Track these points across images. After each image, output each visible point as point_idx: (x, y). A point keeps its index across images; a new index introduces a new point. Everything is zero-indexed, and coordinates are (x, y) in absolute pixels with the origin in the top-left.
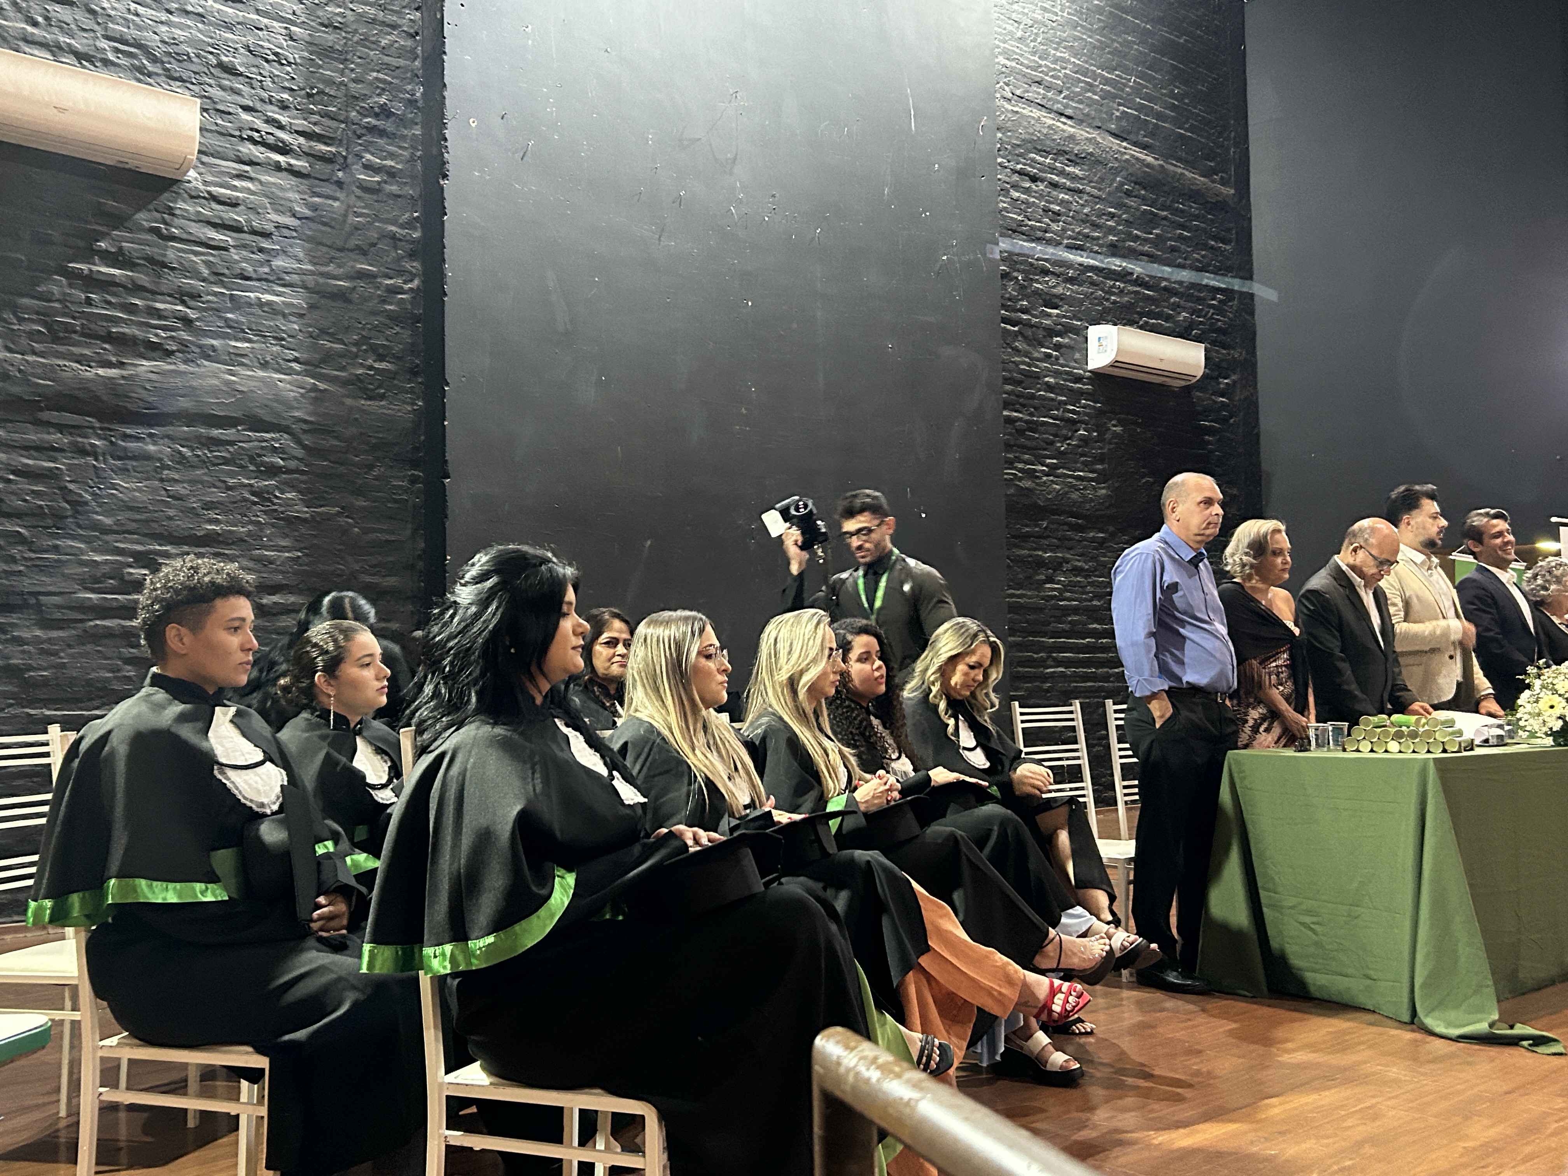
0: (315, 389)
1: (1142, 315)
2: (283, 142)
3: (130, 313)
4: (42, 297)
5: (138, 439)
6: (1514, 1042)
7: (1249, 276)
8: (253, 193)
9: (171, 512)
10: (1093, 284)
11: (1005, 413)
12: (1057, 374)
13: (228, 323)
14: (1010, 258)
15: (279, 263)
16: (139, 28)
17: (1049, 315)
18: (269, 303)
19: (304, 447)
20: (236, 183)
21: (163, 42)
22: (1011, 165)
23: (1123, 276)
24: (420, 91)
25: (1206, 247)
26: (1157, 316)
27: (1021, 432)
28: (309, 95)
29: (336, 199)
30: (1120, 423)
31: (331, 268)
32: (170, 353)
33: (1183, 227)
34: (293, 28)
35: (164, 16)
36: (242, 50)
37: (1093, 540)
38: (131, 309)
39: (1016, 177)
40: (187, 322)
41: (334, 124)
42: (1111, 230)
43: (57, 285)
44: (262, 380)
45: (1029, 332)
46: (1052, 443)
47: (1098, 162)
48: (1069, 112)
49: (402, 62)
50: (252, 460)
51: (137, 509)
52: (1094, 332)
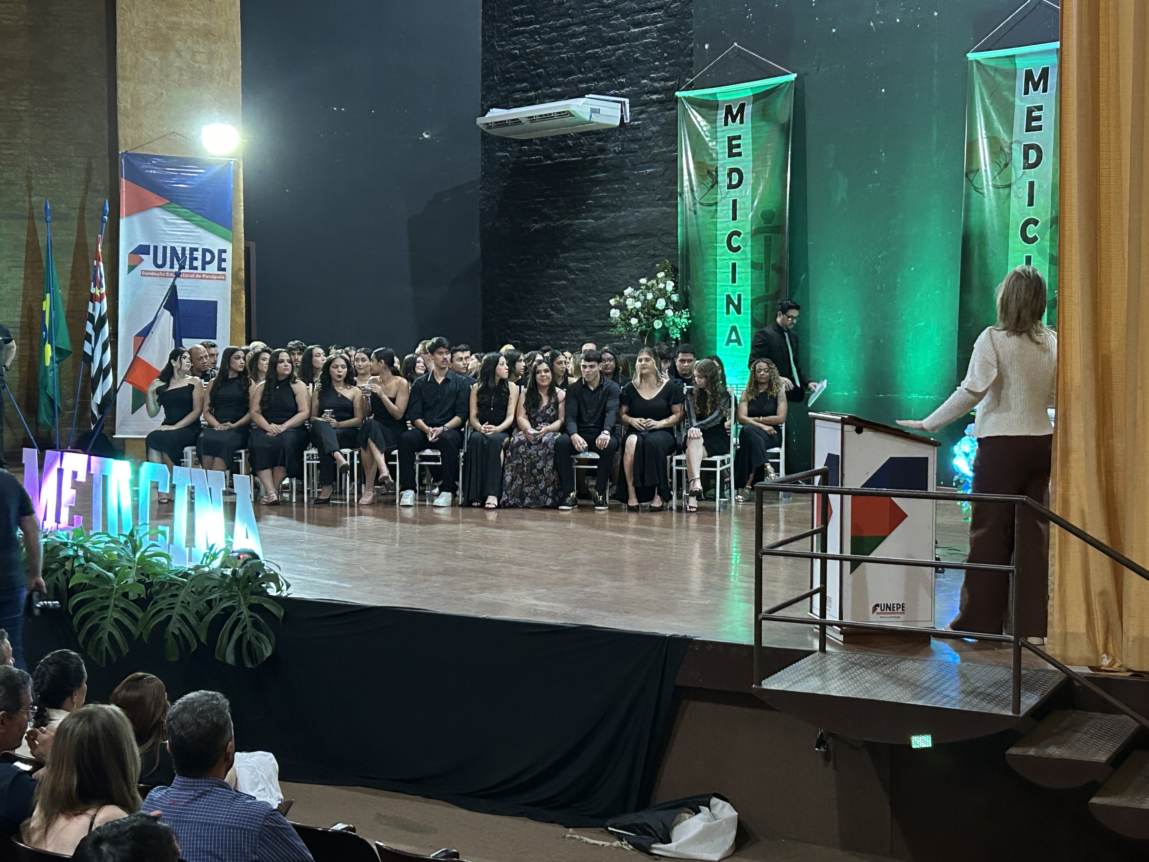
5: (611, 250)
15: (654, 151)
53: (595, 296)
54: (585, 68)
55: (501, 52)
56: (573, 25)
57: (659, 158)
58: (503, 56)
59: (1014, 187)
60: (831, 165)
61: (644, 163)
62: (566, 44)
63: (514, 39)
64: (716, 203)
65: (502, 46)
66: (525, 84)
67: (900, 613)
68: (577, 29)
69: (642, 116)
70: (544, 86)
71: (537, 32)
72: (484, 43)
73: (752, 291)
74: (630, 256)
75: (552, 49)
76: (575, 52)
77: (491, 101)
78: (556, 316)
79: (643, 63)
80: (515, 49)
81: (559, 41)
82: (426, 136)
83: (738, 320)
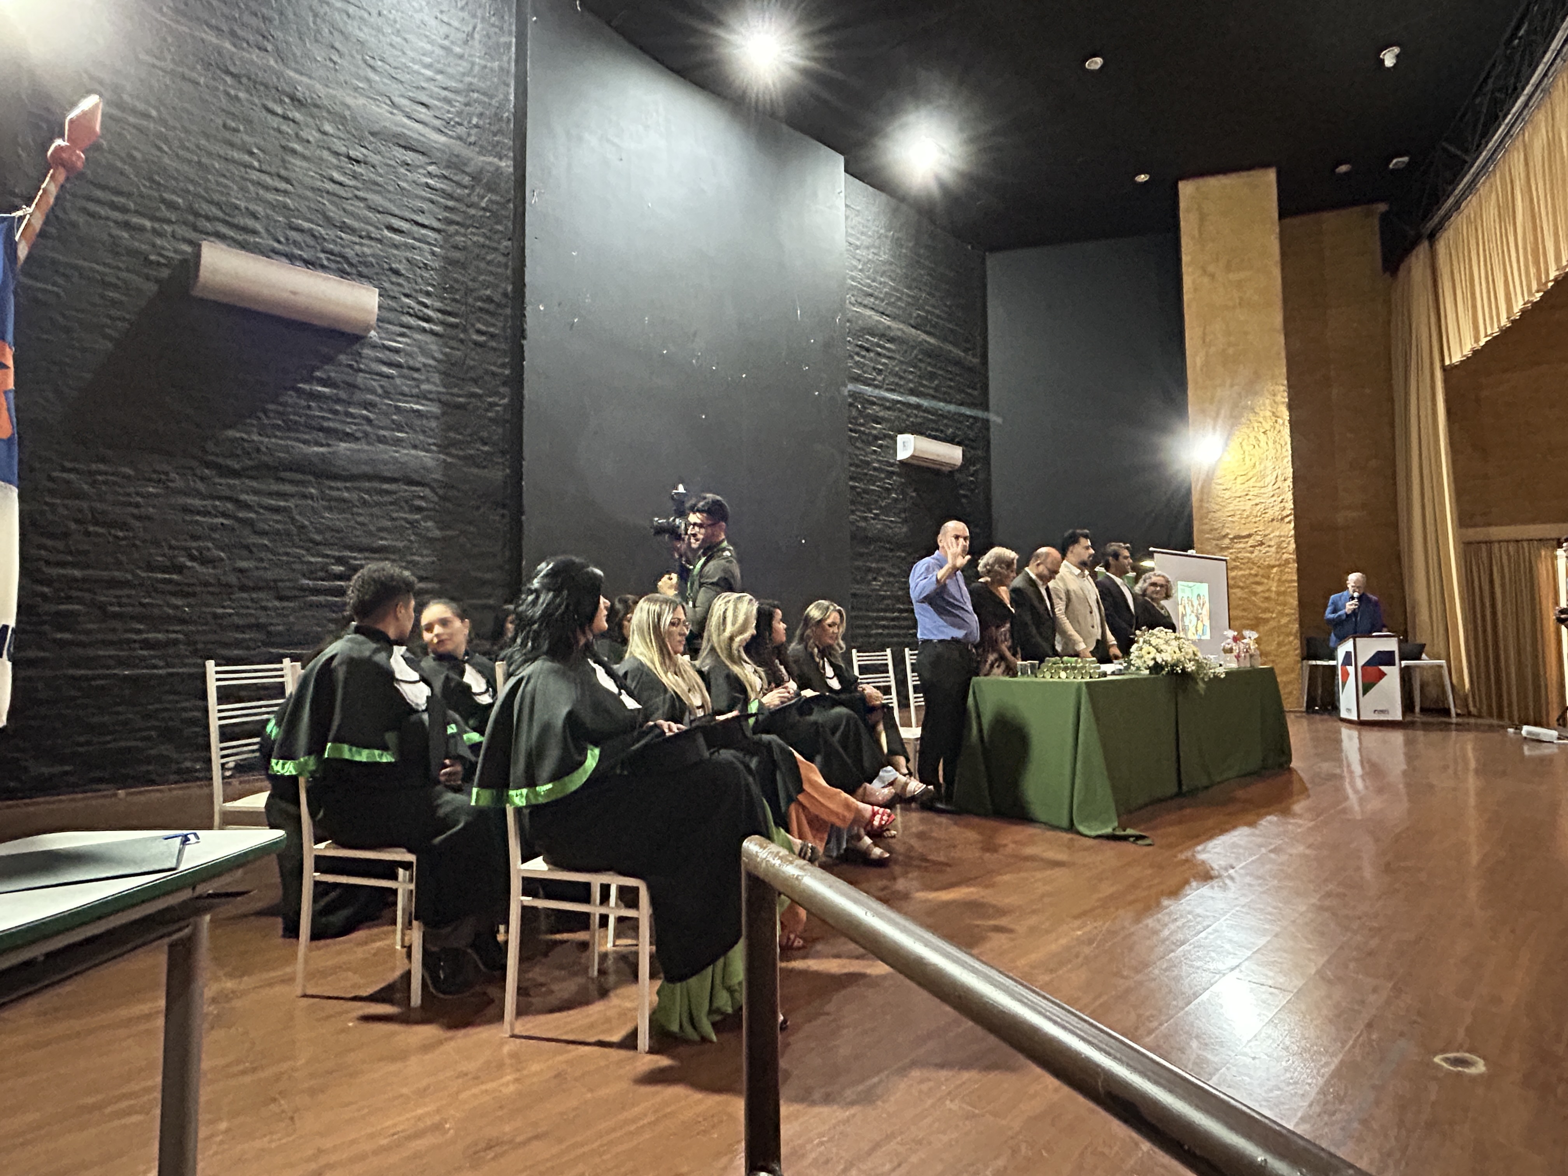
0: (445, 461)
1: (928, 429)
2: (427, 315)
3: (335, 415)
4: (281, 404)
5: (338, 489)
6: (1125, 838)
7: (986, 408)
8: (408, 345)
9: (358, 533)
10: (901, 411)
11: (851, 483)
12: (879, 461)
13: (393, 421)
14: (854, 395)
15: (425, 387)
16: (343, 246)
17: (875, 428)
18: (418, 411)
19: (440, 497)
20: (400, 339)
21: (357, 255)
22: (856, 342)
23: (918, 407)
24: (510, 288)
25: (963, 391)
26: (937, 431)
27: (859, 494)
28: (445, 289)
29: (459, 350)
30: (915, 491)
31: (455, 390)
32: (357, 439)
33: (951, 380)
34: (435, 249)
35: (357, 240)
36: (404, 261)
37: (899, 557)
38: (336, 412)
39: (857, 349)
40: (369, 421)
41: (459, 306)
42: (910, 381)
43: (290, 397)
44: (413, 456)
45: (864, 437)
46: (877, 501)
47: (903, 342)
48: (887, 312)
49: (499, 270)
50: (406, 502)
51: (338, 531)
52: (900, 438)
57: (433, 396)
61: (406, 395)
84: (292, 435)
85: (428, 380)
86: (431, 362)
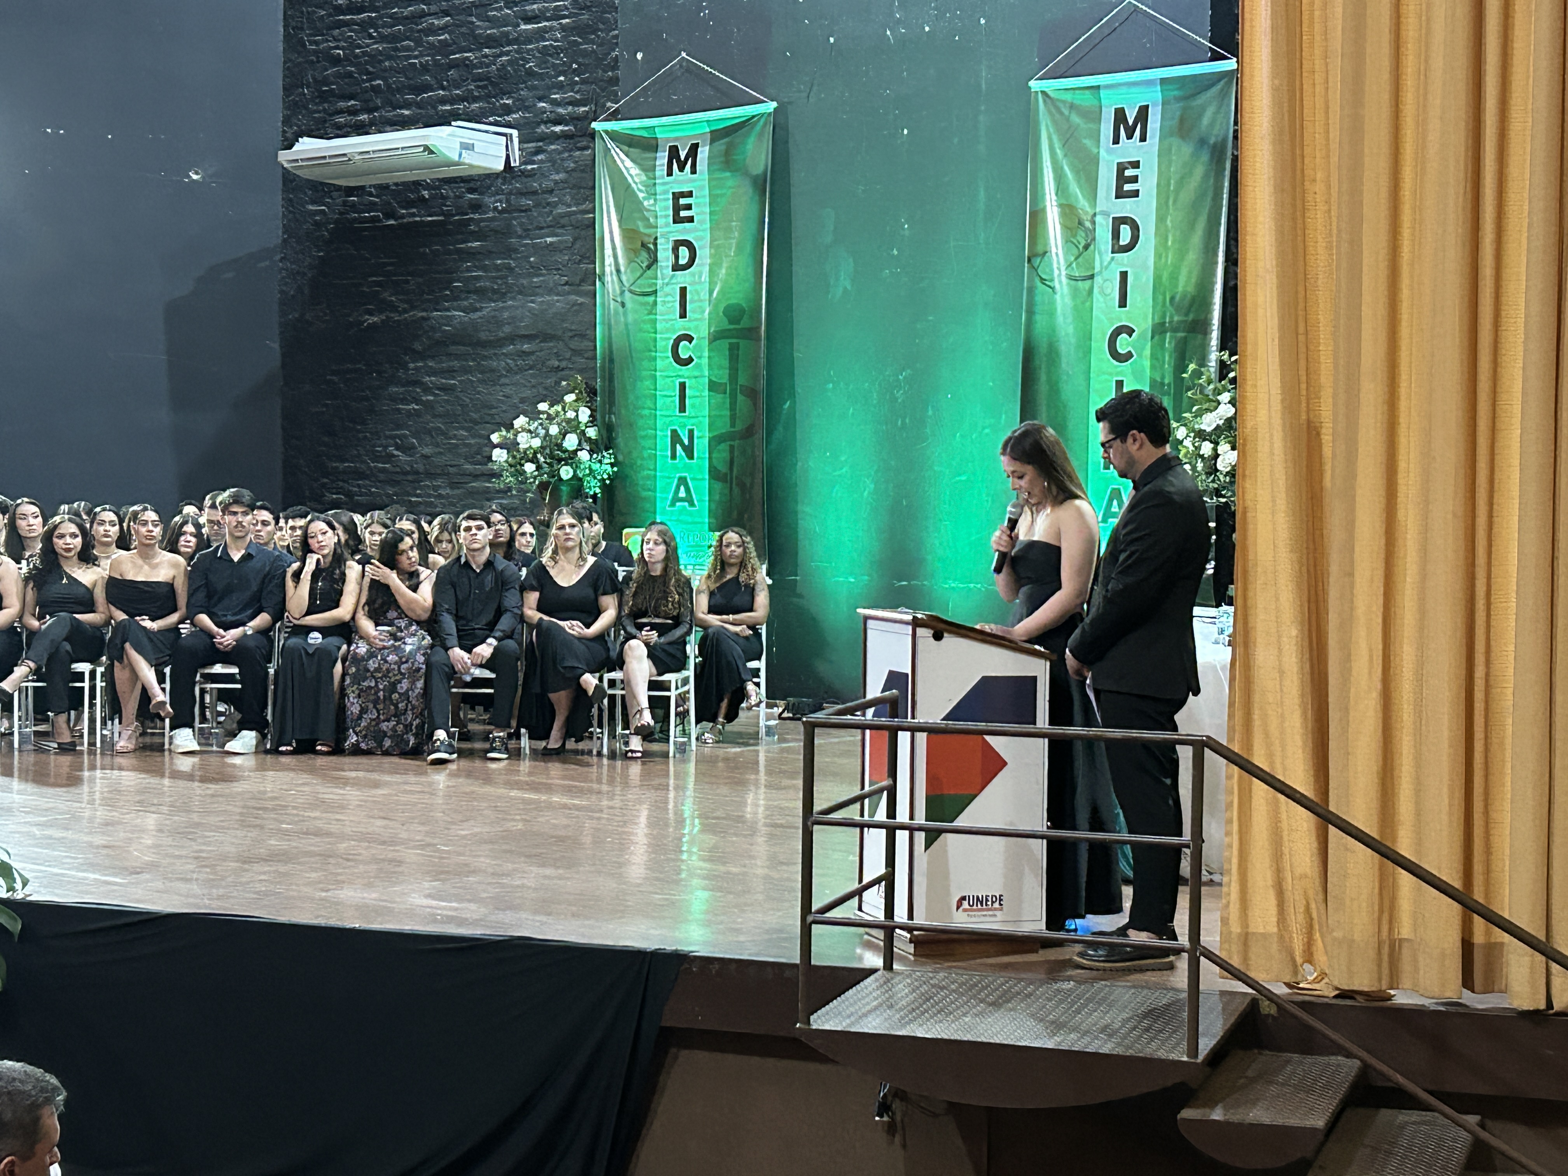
2: (558, 114)
3: (485, 272)
5: (491, 358)
18: (551, 243)
36: (537, 55)
38: (485, 268)
40: (511, 269)
41: (588, 87)
43: (454, 262)
53: (463, 428)
54: (448, 81)
55: (315, 52)
56: (430, 15)
57: (564, 221)
58: (318, 57)
59: (1098, 280)
60: (829, 239)
61: (542, 228)
62: (418, 43)
63: (336, 32)
64: (655, 292)
65: (316, 43)
66: (353, 102)
67: (996, 909)
68: (436, 22)
69: (539, 157)
70: (383, 107)
71: (371, 23)
72: (287, 37)
73: (711, 425)
74: (521, 370)
75: (396, 49)
76: (433, 56)
77: (298, 126)
78: (403, 457)
79: (541, 77)
80: (337, 48)
81: (408, 39)
82: (195, 177)
83: (688, 469)
84: (455, 303)
85: (561, 202)
86: (562, 176)
